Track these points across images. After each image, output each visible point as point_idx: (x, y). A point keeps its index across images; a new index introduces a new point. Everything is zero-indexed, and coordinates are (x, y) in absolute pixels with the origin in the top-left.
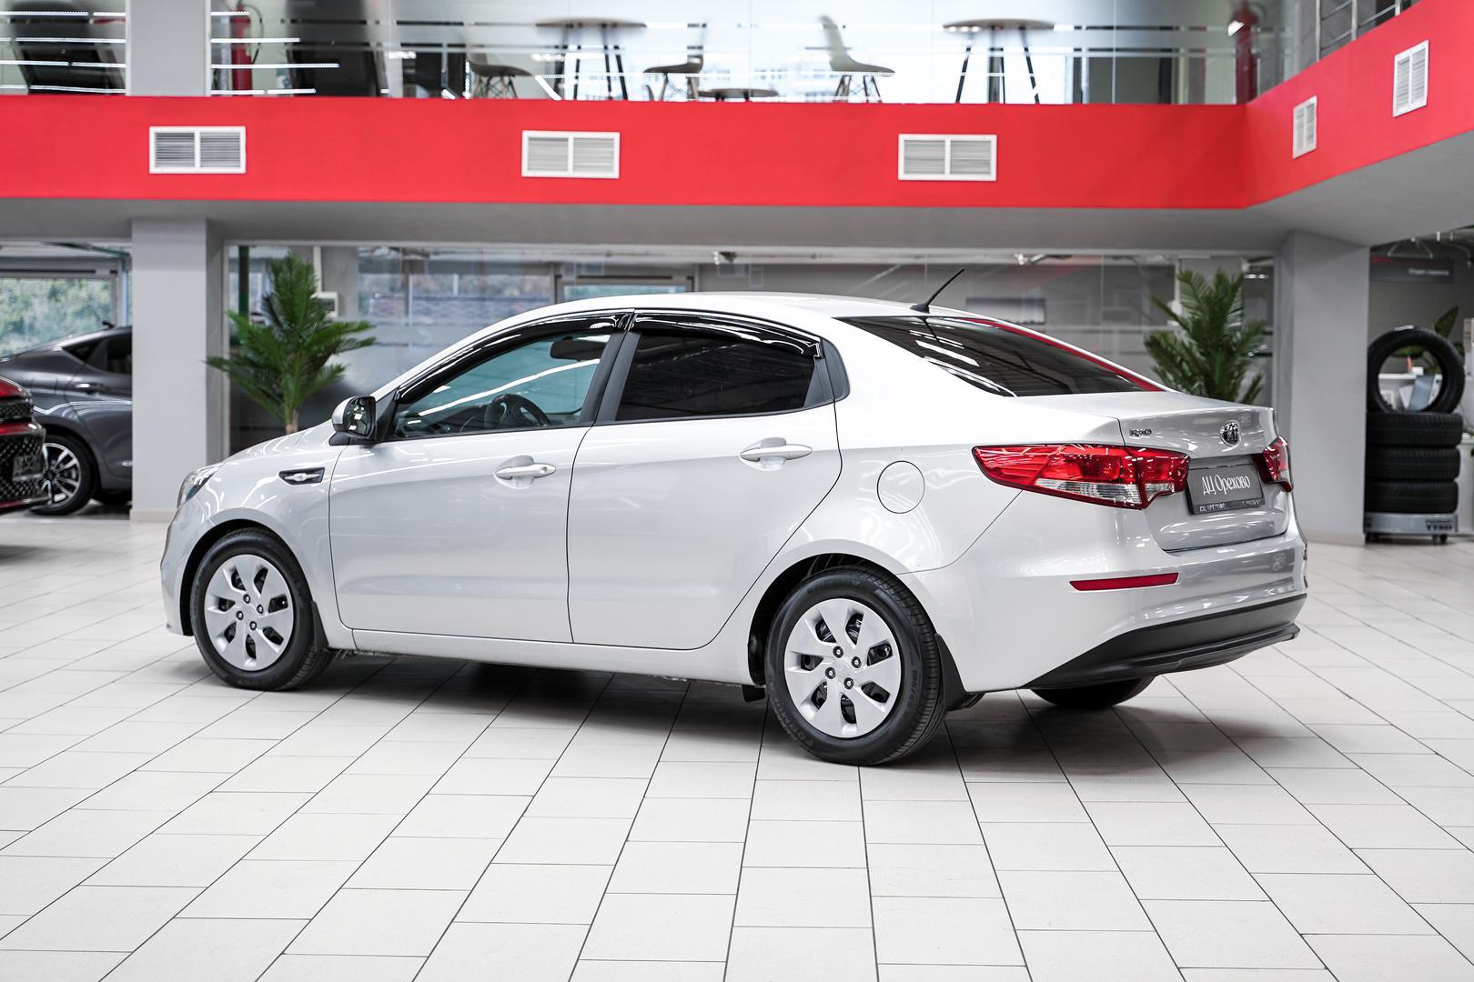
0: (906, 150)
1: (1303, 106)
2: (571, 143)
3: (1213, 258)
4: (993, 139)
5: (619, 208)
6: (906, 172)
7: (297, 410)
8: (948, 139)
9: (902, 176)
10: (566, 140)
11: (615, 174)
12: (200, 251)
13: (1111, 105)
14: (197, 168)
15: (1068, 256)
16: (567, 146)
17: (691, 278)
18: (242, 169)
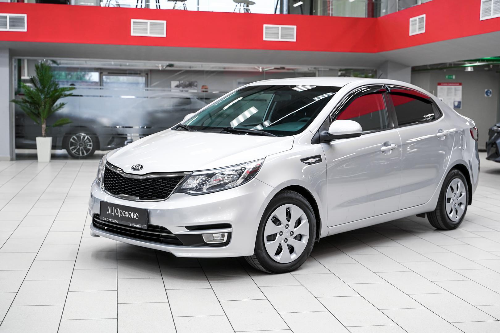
0: (266, 30)
1: (417, 18)
2: (149, 24)
4: (295, 27)
5: (165, 48)
6: (266, 38)
7: (46, 119)
8: (280, 27)
9: (264, 39)
10: (147, 23)
11: (164, 35)
12: (7, 60)
14: (8, 29)
16: (147, 25)
18: (25, 30)
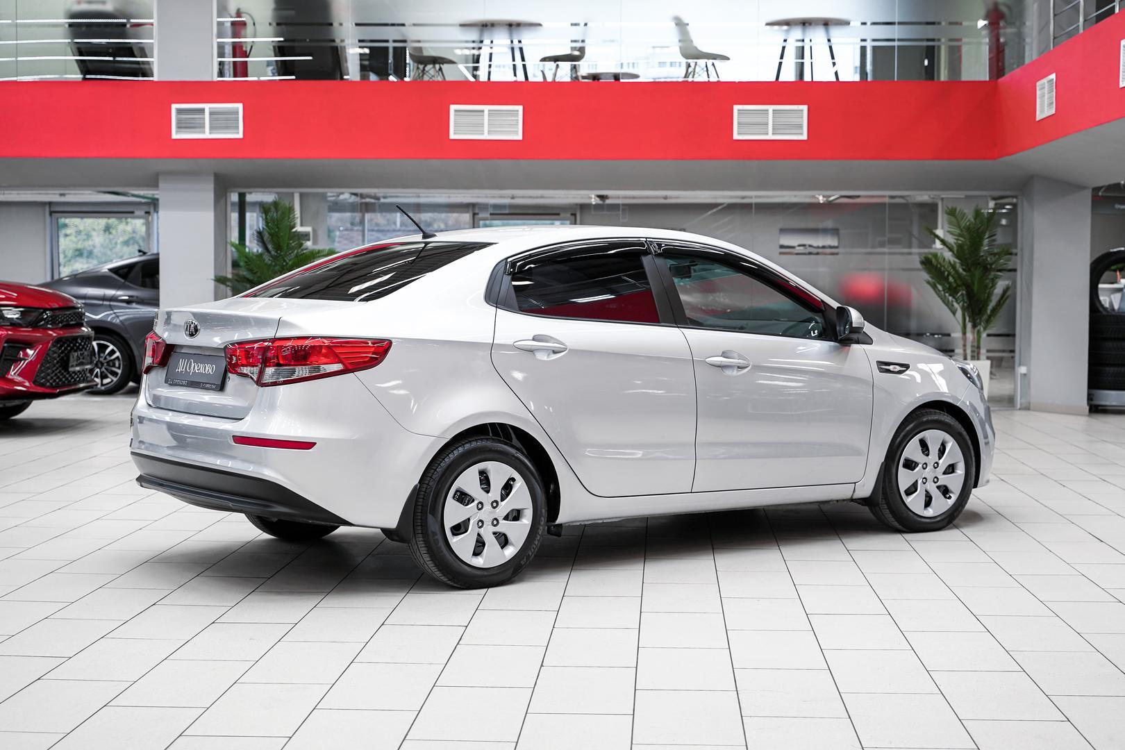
0: (739, 117)
1: (1045, 81)
2: (486, 113)
3: (967, 197)
4: (805, 108)
5: (523, 162)
6: (739, 134)
8: (770, 108)
9: (736, 137)
10: (483, 111)
11: (520, 137)
12: (210, 196)
13: (894, 81)
14: (207, 135)
15: (858, 197)
16: (483, 116)
17: (574, 215)
18: (240, 136)
